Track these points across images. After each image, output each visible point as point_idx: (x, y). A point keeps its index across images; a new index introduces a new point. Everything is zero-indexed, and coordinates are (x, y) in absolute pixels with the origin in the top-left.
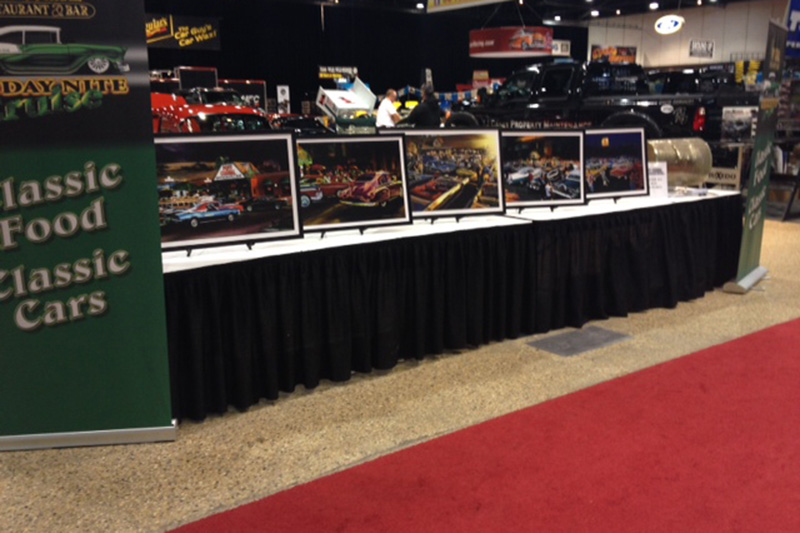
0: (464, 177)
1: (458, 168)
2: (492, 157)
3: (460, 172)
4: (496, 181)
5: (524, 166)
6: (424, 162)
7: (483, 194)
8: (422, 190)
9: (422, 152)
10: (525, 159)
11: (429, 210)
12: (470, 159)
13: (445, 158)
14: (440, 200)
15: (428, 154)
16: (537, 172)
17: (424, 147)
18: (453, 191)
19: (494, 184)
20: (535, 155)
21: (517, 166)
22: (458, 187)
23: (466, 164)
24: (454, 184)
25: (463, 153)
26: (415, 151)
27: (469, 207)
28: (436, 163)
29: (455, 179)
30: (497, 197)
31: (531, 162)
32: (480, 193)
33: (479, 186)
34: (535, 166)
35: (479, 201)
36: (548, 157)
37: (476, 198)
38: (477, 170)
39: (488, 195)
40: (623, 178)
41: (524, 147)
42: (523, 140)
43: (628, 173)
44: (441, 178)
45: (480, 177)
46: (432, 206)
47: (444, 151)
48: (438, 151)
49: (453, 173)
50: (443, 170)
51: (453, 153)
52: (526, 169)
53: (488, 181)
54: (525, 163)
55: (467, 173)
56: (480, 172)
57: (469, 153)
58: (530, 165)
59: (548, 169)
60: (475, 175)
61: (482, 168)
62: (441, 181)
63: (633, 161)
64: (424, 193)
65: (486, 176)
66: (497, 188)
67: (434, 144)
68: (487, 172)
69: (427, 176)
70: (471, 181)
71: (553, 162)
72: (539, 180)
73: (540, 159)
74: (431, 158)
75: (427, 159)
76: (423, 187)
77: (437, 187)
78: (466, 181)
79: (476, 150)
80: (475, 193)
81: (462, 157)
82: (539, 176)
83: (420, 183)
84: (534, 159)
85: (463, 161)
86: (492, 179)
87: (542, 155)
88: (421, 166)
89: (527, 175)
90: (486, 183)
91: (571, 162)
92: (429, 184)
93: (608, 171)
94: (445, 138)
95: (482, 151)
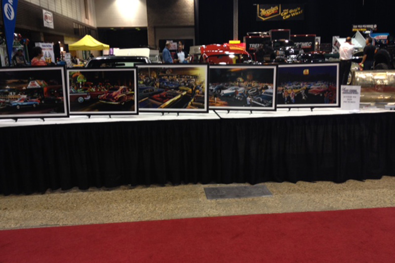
0: (183, 91)
1: (180, 86)
2: (202, 80)
3: (181, 88)
4: (203, 94)
5: (232, 86)
6: (160, 82)
7: (194, 101)
8: (157, 97)
9: (159, 77)
10: (233, 82)
11: (161, 108)
12: (188, 81)
13: (172, 80)
14: (168, 103)
15: (163, 78)
16: (241, 90)
17: (160, 74)
18: (176, 98)
19: (202, 96)
20: (241, 80)
21: (227, 86)
22: (179, 96)
23: (185, 84)
24: (177, 95)
25: (184, 78)
26: (155, 76)
27: (185, 108)
28: (167, 83)
29: (178, 92)
30: (204, 103)
31: (238, 83)
32: (192, 100)
33: (192, 96)
34: (240, 86)
35: (192, 105)
36: (249, 81)
37: (190, 103)
38: (192, 87)
39: (198, 102)
40: (319, 95)
41: (232, 75)
42: (232, 70)
43: (323, 92)
44: (169, 91)
45: (194, 92)
46: (162, 106)
47: (172, 76)
48: (168, 76)
49: (177, 89)
50: (171, 87)
51: (177, 78)
52: (234, 88)
53: (199, 94)
54: (233, 84)
55: (185, 89)
56: (194, 89)
57: (187, 78)
58: (236, 85)
59: (250, 88)
60: (190, 90)
61: (195, 86)
62: (169, 92)
63: (329, 85)
64: (159, 99)
65: (197, 91)
66: (204, 98)
67: (167, 72)
68: (198, 89)
69: (161, 90)
70: (187, 93)
71: (253, 84)
72: (242, 94)
73: (243, 82)
74: (164, 80)
75: (162, 81)
76: (158, 95)
77: (166, 95)
78: (184, 93)
79: (192, 76)
80: (190, 100)
81: (183, 79)
82: (242, 92)
83: (157, 93)
84: (239, 82)
85: (184, 82)
86: (201, 92)
87: (245, 80)
88: (158, 84)
89: (234, 91)
90: (197, 95)
91: (267, 84)
92: (162, 94)
93: (307, 90)
94: (173, 69)
95: (196, 77)
